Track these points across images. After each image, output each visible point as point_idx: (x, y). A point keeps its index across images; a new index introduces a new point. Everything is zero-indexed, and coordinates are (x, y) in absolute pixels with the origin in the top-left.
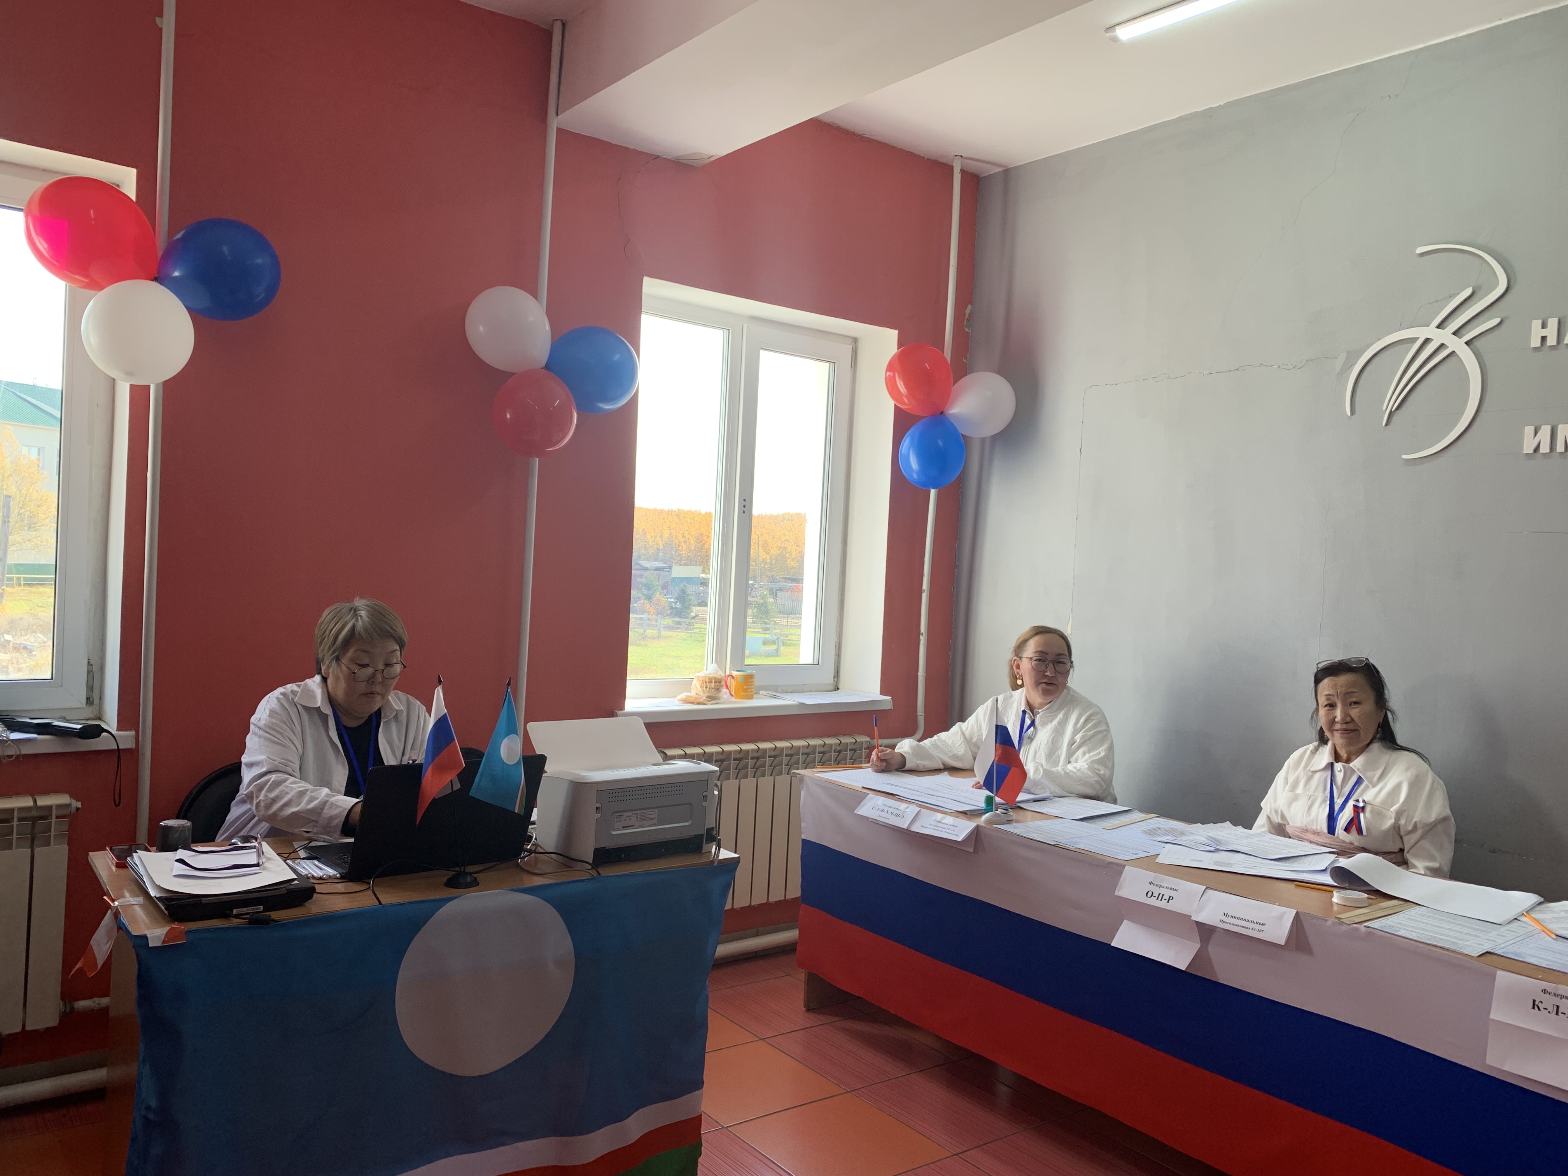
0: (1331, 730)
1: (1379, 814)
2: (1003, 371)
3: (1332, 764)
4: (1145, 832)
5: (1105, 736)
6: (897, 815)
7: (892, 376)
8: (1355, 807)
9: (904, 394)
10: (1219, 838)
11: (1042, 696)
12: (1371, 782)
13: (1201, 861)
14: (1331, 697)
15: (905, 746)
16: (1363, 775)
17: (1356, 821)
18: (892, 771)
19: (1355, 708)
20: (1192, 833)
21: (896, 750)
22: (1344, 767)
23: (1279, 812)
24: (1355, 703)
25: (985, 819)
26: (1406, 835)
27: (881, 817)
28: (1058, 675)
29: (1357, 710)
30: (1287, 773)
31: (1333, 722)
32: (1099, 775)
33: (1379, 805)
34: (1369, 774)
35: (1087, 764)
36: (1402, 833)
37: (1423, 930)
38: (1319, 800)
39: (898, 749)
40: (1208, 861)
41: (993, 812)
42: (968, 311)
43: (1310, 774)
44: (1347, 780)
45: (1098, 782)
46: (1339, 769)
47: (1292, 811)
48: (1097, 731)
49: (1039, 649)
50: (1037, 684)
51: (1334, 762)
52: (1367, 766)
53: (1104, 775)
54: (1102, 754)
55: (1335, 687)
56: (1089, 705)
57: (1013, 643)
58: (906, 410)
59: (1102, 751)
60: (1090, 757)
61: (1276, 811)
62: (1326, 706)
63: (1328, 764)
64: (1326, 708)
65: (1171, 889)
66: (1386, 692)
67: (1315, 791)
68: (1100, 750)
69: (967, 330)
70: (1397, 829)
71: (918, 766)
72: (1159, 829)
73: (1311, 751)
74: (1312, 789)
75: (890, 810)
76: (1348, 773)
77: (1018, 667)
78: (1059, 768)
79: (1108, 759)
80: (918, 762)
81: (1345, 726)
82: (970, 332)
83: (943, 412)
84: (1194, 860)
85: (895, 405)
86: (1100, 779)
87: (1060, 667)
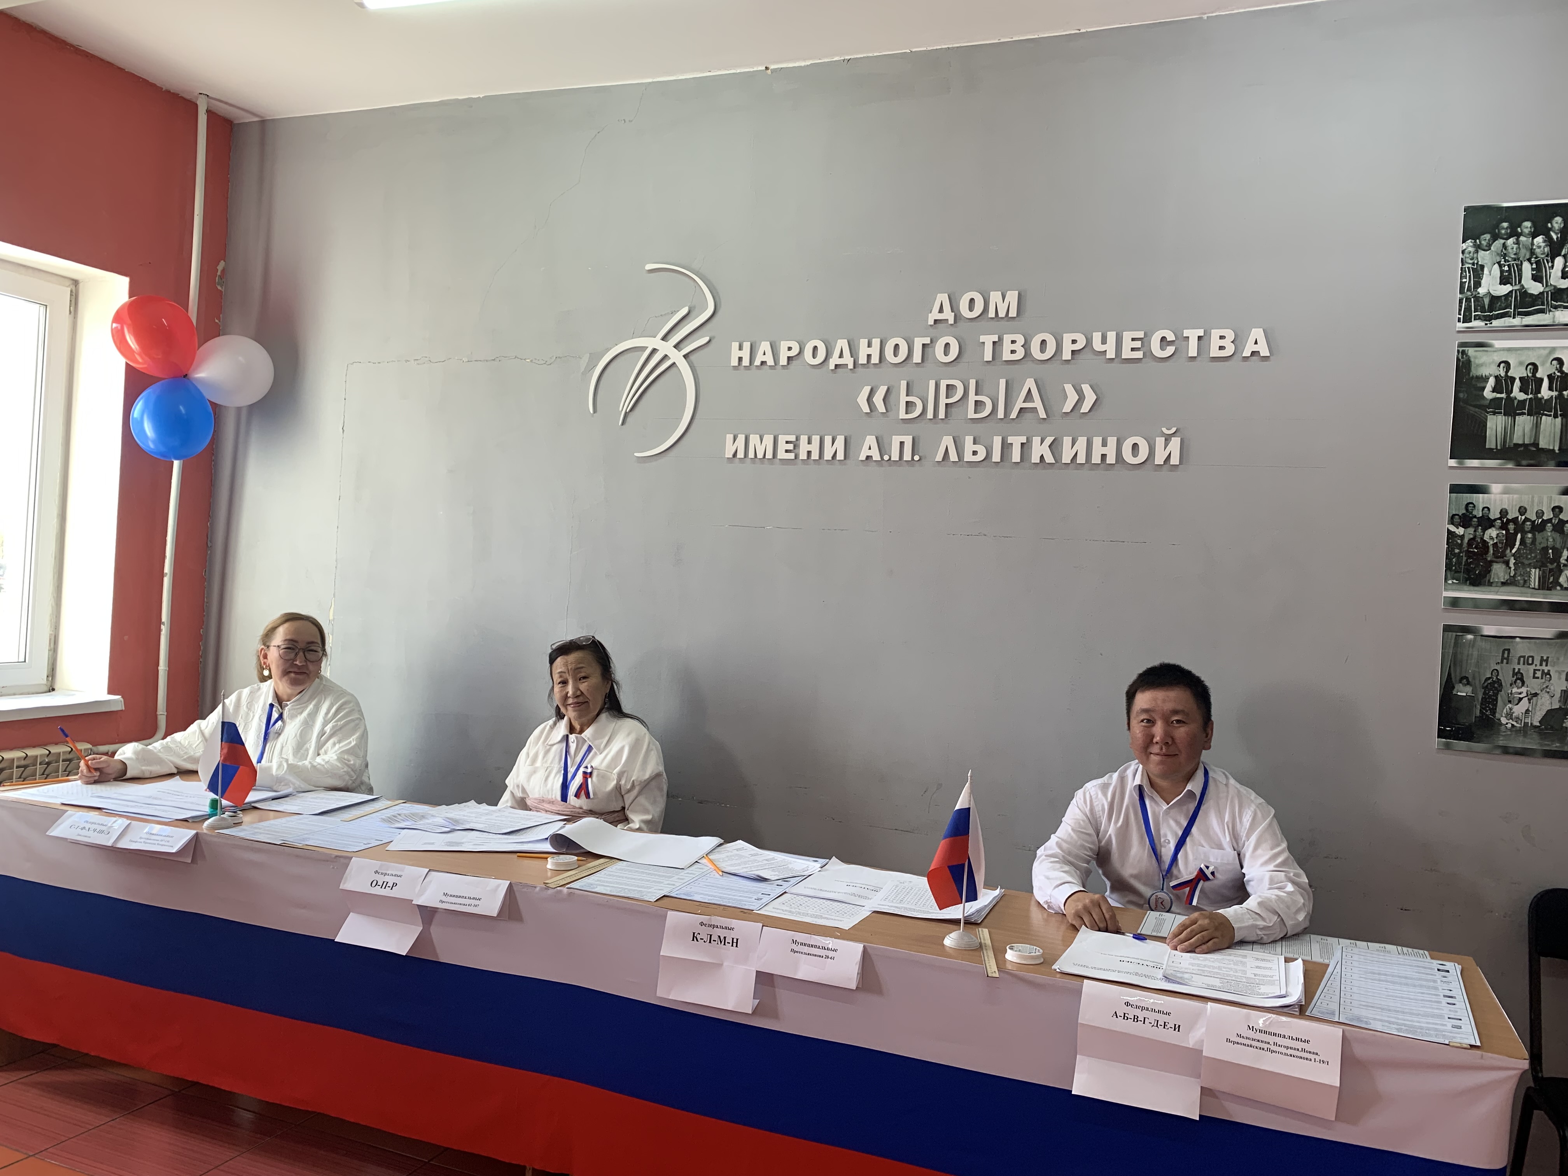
0: (566, 706)
1: (604, 777)
2: (260, 338)
3: (567, 736)
4: (384, 820)
5: (357, 725)
6: (101, 832)
7: (119, 328)
8: (585, 773)
9: (135, 350)
10: (458, 817)
11: (290, 687)
12: (599, 749)
13: (433, 844)
14: (563, 674)
15: (127, 752)
16: (592, 743)
17: (584, 786)
18: (109, 781)
19: (584, 682)
20: (433, 816)
21: (116, 757)
22: (577, 738)
23: (520, 786)
24: (584, 678)
25: (208, 825)
26: (627, 793)
27: (80, 835)
28: (309, 663)
29: (586, 684)
30: (529, 749)
31: (566, 697)
32: (348, 766)
33: (604, 769)
34: (597, 742)
35: (336, 755)
36: (623, 793)
37: (618, 883)
38: (554, 772)
39: (118, 756)
40: (440, 843)
41: (218, 817)
42: (220, 268)
43: (548, 747)
44: (579, 750)
45: (347, 773)
46: (572, 740)
47: (531, 783)
48: (349, 720)
49: (288, 637)
50: (285, 673)
51: (569, 734)
52: (596, 736)
53: (354, 765)
54: (353, 744)
55: (566, 665)
56: (343, 693)
57: (261, 631)
58: (141, 370)
59: (353, 741)
60: (340, 748)
61: (518, 786)
62: (559, 683)
63: (564, 736)
64: (560, 685)
65: (395, 875)
66: (612, 665)
67: (552, 763)
68: (351, 739)
69: (219, 288)
70: (619, 789)
71: (143, 771)
72: (399, 815)
73: (550, 726)
74: (549, 762)
75: (93, 827)
76: (580, 743)
77: (265, 657)
78: (307, 763)
79: (359, 748)
80: (144, 768)
81: (576, 700)
82: (223, 291)
83: (186, 375)
84: (425, 844)
85: (127, 364)
86: (350, 770)
87: (310, 656)
